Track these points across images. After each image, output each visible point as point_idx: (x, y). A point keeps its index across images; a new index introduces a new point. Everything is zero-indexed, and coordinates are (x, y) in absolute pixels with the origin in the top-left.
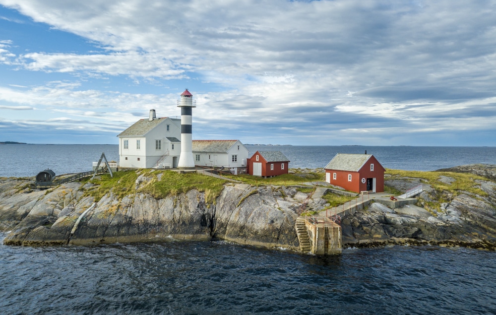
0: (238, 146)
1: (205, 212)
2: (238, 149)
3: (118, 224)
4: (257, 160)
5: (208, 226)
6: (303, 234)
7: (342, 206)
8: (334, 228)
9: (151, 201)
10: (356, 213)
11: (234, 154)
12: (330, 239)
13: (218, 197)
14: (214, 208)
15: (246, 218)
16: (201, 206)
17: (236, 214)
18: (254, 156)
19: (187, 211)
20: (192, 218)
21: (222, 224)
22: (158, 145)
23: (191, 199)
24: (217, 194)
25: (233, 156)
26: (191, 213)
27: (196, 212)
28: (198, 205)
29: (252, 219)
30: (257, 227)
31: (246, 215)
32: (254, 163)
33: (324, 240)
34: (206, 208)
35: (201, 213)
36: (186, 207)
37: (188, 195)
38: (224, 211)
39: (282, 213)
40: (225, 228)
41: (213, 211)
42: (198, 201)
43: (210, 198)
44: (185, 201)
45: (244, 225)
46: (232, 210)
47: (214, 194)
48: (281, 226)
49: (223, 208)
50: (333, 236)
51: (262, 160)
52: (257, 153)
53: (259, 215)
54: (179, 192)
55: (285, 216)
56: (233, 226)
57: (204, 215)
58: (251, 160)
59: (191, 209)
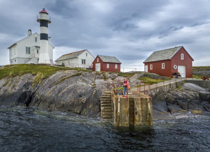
0: (87, 54)
1: (28, 90)
2: (87, 56)
4: (98, 61)
5: (25, 101)
6: (107, 108)
7: (156, 84)
8: (142, 99)
10: (169, 90)
12: (136, 113)
13: (45, 78)
14: (38, 86)
15: (58, 94)
16: (26, 85)
17: (51, 91)
18: (96, 59)
19: (12, 89)
20: (13, 95)
21: (37, 100)
22: (28, 50)
23: (22, 80)
24: (46, 76)
25: (82, 60)
26: (15, 91)
27: (20, 90)
28: (24, 85)
29: (63, 94)
30: (63, 101)
31: (59, 92)
32: (96, 64)
33: (129, 115)
34: (30, 88)
35: (24, 90)
36: (14, 86)
37: (22, 77)
38: (44, 89)
39: (93, 88)
40: (39, 104)
41: (36, 89)
42: (26, 82)
43: (37, 79)
44: (16, 82)
45: (53, 101)
46: (50, 87)
47: (42, 76)
48: (87, 100)
49: (44, 86)
50: (140, 109)
51: (101, 61)
52: (98, 57)
53: (70, 91)
54: (14, 75)
55: (95, 91)
56: (45, 101)
57: (26, 92)
58: (95, 62)
59: (17, 88)
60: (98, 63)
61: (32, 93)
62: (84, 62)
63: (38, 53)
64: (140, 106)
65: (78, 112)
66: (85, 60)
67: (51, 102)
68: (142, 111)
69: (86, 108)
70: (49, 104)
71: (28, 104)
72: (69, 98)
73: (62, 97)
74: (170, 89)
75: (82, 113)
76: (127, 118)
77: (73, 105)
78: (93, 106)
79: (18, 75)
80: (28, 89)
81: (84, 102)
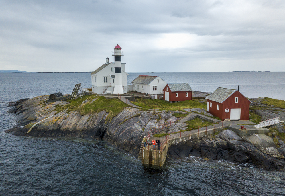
0: (158, 80)
1: (102, 127)
2: (158, 82)
3: (52, 130)
4: (167, 90)
5: (100, 136)
8: (156, 151)
9: (78, 116)
11: (155, 86)
12: (153, 159)
13: (114, 117)
14: (109, 124)
15: (119, 134)
16: (102, 122)
17: (116, 130)
18: (165, 88)
19: (92, 125)
20: (93, 129)
21: (107, 136)
22: (106, 80)
23: (99, 117)
24: (115, 115)
25: (154, 87)
26: (94, 127)
27: (97, 126)
28: (101, 122)
29: (122, 135)
30: (121, 141)
31: (121, 132)
32: (166, 92)
33: (149, 159)
34: (104, 124)
35: (100, 127)
36: (94, 122)
37: (99, 114)
38: (112, 127)
39: (142, 132)
40: (108, 139)
41: (107, 126)
42: (102, 119)
43: (109, 117)
44: (95, 118)
45: (116, 139)
46: (116, 127)
47: (113, 114)
48: (135, 142)
49: (112, 125)
50: (155, 157)
51: (169, 90)
52: (167, 85)
53: (127, 133)
54: (94, 112)
55: (142, 135)
56: (111, 138)
57: (101, 128)
58: (165, 90)
59: (96, 124)
60: (167, 91)
61: (105, 129)
62: (155, 88)
63: (113, 82)
64: (155, 155)
65: (128, 150)
66: (156, 87)
67: (115, 140)
68: (156, 158)
69: (132, 148)
70: (113, 141)
71: (102, 137)
72: (124, 139)
73: (121, 137)
74: (205, 136)
75: (130, 152)
76: (148, 161)
77: (126, 145)
78: (137, 148)
79: (97, 112)
80: (102, 125)
81: (132, 144)
